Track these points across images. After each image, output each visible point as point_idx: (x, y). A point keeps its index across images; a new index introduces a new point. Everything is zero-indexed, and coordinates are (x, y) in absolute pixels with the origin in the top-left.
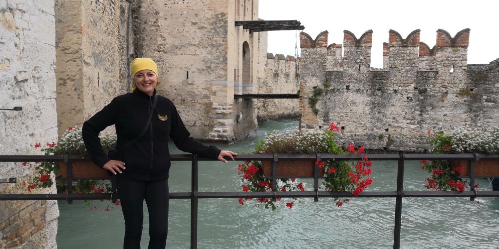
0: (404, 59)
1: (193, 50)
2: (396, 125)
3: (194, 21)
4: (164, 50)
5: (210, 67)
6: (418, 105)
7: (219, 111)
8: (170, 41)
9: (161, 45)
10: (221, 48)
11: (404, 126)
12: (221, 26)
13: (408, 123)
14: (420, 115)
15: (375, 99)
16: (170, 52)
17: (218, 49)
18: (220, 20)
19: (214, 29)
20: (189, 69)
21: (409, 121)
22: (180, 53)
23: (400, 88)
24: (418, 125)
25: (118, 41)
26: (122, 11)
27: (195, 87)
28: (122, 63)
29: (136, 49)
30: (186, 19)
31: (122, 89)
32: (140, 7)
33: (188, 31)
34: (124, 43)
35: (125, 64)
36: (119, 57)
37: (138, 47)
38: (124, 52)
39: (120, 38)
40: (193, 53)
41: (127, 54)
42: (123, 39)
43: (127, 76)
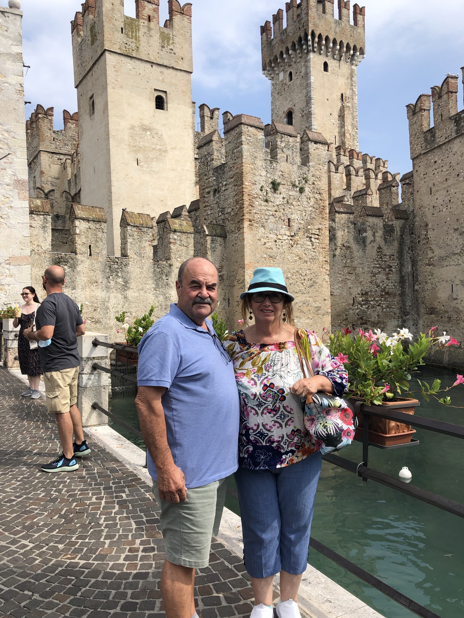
1: (456, 260)
3: (456, 227)
4: (433, 264)
8: (438, 252)
9: (431, 258)
16: (438, 265)
20: (453, 282)
22: (446, 264)
25: (378, 261)
26: (389, 230)
27: (459, 301)
28: (388, 281)
29: (413, 265)
30: (449, 226)
31: (387, 307)
32: (414, 222)
33: (451, 239)
34: (393, 261)
35: (396, 282)
36: (381, 277)
37: (414, 263)
38: (392, 271)
39: (384, 258)
40: (456, 263)
41: (401, 271)
42: (390, 258)
43: (399, 294)
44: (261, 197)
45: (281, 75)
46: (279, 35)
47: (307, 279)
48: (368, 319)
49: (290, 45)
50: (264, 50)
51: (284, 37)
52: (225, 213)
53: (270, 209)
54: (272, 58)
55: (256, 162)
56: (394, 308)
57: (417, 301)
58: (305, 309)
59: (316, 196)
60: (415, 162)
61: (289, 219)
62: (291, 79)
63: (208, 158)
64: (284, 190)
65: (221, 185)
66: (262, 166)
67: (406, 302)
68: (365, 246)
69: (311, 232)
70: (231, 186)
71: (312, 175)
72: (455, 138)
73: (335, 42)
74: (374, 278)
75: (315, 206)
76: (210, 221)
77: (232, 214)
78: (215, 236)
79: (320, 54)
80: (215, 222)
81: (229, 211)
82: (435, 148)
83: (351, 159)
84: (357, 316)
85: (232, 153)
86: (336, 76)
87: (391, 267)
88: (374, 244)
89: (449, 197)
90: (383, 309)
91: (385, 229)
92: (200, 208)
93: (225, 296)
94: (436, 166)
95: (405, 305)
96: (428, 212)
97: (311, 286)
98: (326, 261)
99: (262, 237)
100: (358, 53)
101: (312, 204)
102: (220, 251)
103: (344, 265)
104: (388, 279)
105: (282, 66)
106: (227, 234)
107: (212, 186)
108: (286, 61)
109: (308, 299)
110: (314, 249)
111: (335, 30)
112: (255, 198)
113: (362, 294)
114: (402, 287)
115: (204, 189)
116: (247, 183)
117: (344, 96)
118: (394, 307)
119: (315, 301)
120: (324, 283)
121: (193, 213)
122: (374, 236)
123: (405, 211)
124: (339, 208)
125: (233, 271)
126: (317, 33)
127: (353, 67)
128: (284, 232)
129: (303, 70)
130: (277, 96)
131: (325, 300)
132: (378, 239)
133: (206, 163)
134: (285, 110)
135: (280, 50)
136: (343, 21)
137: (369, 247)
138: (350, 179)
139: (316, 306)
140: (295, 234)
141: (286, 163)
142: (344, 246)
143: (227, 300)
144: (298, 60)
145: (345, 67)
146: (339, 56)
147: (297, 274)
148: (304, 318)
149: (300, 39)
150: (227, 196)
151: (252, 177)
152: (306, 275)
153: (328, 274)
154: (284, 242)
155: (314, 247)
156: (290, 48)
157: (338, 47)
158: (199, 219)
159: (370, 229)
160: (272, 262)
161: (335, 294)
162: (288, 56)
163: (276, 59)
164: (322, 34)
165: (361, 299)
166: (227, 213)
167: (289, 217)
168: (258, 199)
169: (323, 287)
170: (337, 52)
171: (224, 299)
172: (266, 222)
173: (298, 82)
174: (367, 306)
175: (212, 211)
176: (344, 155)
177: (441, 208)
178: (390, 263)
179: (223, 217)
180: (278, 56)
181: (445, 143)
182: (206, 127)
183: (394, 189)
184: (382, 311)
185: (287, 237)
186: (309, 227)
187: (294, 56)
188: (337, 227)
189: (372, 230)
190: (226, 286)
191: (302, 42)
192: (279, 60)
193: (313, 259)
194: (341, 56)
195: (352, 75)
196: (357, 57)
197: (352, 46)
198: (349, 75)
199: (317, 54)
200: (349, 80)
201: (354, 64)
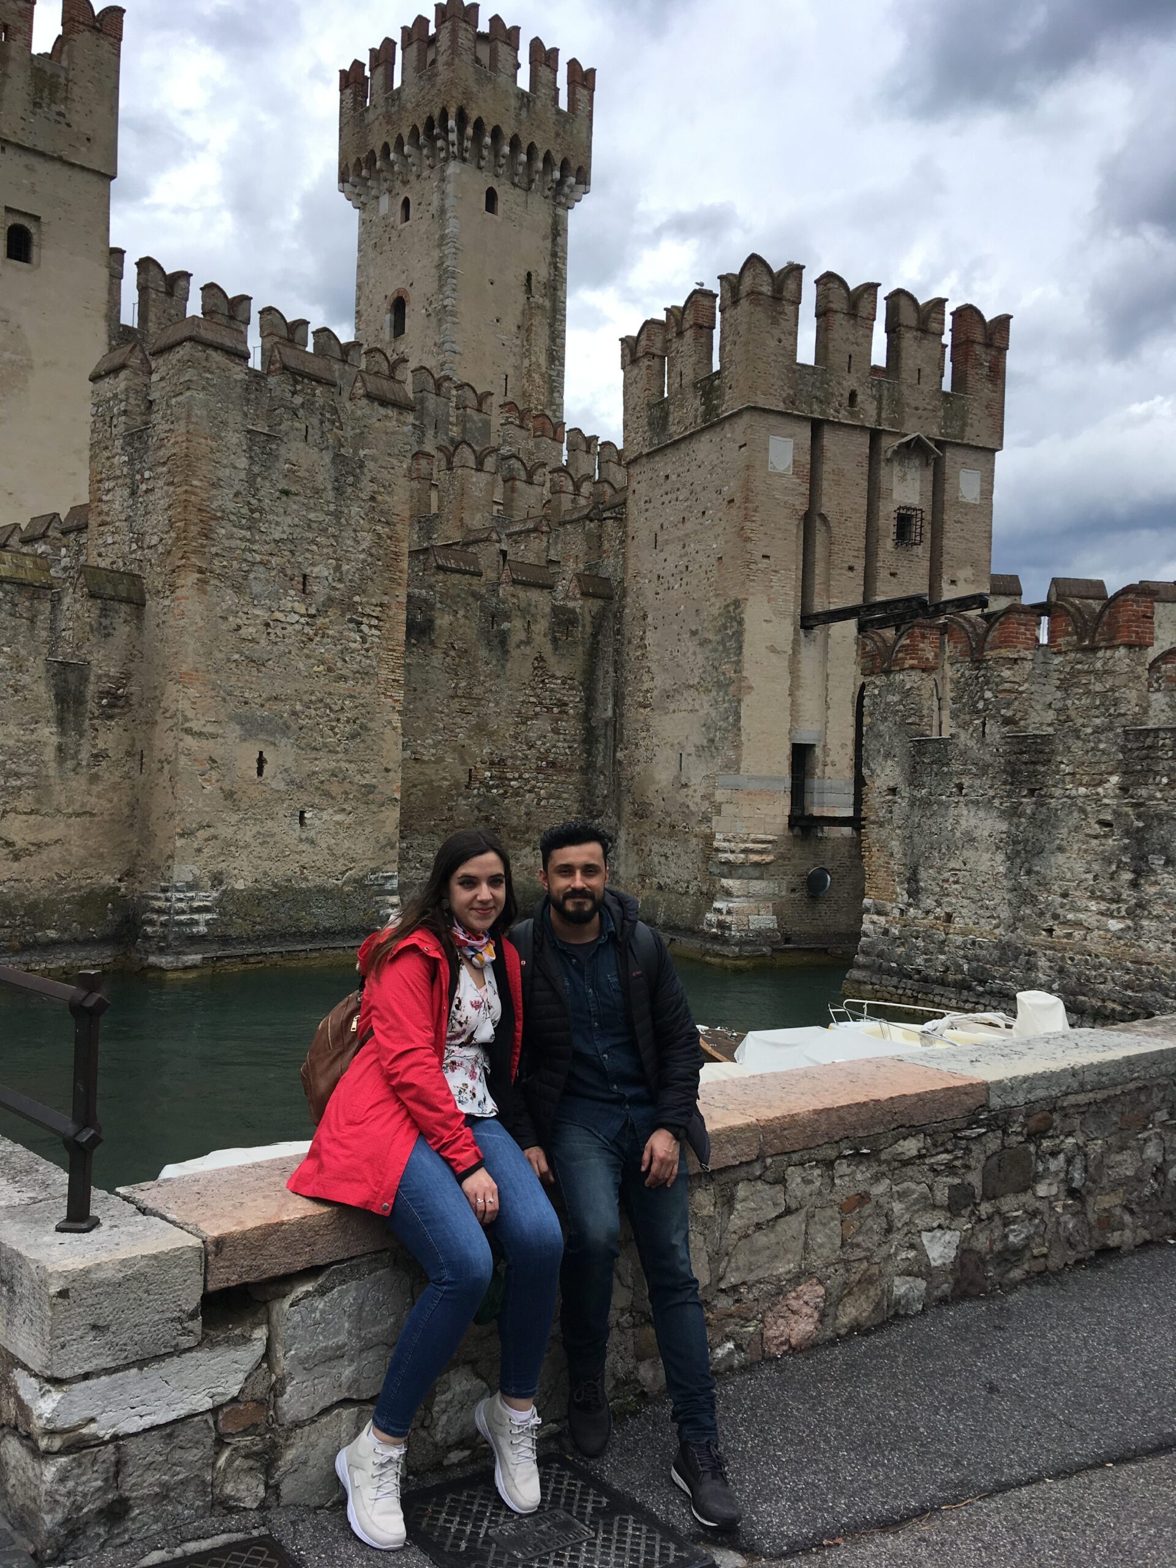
0: (1088, 693)
1: (690, 700)
2: (1070, 916)
3: (694, 629)
4: (650, 705)
5: (712, 741)
6: (1125, 849)
7: (723, 856)
8: (660, 679)
9: (647, 691)
10: (731, 688)
11: (1091, 920)
12: (734, 634)
13: (1102, 914)
14: (1134, 885)
15: (1018, 826)
16: (658, 708)
17: (726, 694)
18: (733, 619)
19: (722, 642)
20: (682, 747)
21: (1103, 906)
22: (672, 707)
23: (1082, 790)
24: (1129, 923)
25: (534, 689)
26: (563, 620)
27: (690, 792)
28: (556, 737)
29: (615, 705)
30: (682, 624)
31: (550, 796)
32: (624, 607)
33: (685, 654)
34: (571, 692)
35: (575, 741)
36: (543, 725)
37: (618, 699)
38: (566, 713)
39: (550, 683)
40: (690, 707)
41: (586, 717)
42: (564, 683)
43: (581, 767)
44: (233, 518)
45: (385, 201)
46: (382, 102)
47: (343, 718)
48: (503, 821)
49: (406, 132)
50: (345, 130)
51: (394, 109)
52: (145, 546)
53: (255, 547)
54: (363, 156)
55: (223, 434)
56: (566, 799)
57: (620, 785)
58: (335, 789)
59: (378, 528)
60: (631, 471)
61: (305, 576)
62: (407, 217)
63: (113, 407)
64: (295, 507)
65: (138, 477)
66: (238, 445)
67: (595, 787)
68: (506, 652)
69: (360, 610)
70: (161, 483)
71: (369, 478)
72: (702, 430)
73: (515, 143)
74: (523, 728)
75: (373, 551)
76: (111, 560)
77: (160, 549)
78: (112, 599)
79: (480, 168)
80: (121, 564)
81: (153, 542)
82: (667, 446)
83: (539, 436)
84: (476, 812)
85: (167, 405)
86: (517, 228)
87: (566, 705)
88: (528, 650)
89: (686, 559)
90: (540, 800)
91: (556, 616)
92: (90, 527)
93: (133, 745)
94: (667, 487)
95: (593, 794)
96: (648, 587)
97: (353, 736)
98: (394, 680)
99: (229, 610)
100: (572, 180)
101: (365, 545)
102: (125, 637)
103: (450, 692)
104: (555, 731)
105: (386, 180)
106: (147, 596)
107: (119, 477)
108: (396, 168)
109: (347, 765)
110: (367, 650)
111: (518, 115)
112: (217, 519)
113: (492, 763)
114: (589, 753)
115: (100, 481)
116: (195, 483)
117: (533, 278)
118: (565, 796)
119: (361, 772)
120: (388, 730)
121: (72, 536)
122: (528, 630)
123: (608, 579)
124: (447, 559)
125: (155, 688)
126: (473, 115)
127: (560, 211)
128: (290, 605)
129: (435, 199)
130: (371, 254)
131: (387, 770)
132: (538, 639)
133: (108, 419)
134: (389, 293)
135: (384, 139)
136: (539, 97)
137: (515, 653)
138: (513, 490)
139: (365, 782)
140: (318, 610)
141: (302, 445)
142: (454, 648)
143: (138, 757)
144: (426, 173)
145: (539, 209)
146: (526, 180)
147: (319, 705)
148: (330, 811)
149: (430, 124)
150: (150, 507)
151: (211, 468)
152: (342, 709)
153: (398, 711)
154: (290, 628)
155: (367, 646)
156: (406, 139)
157: (523, 157)
158: (85, 551)
159: (519, 613)
160: (254, 672)
161: (426, 758)
162: (401, 158)
163: (371, 158)
164: (485, 120)
165: (488, 774)
166: (150, 547)
167: (308, 571)
168: (224, 523)
169: (383, 740)
170: (520, 169)
171: (128, 754)
172: (245, 578)
173: (423, 228)
174: (501, 791)
175: (117, 538)
176: (521, 427)
177: (672, 580)
178: (564, 695)
179: (138, 555)
180: (378, 154)
181: (684, 439)
182: (152, 317)
183: (592, 525)
184: (538, 804)
185: (297, 617)
186: (357, 599)
187: (416, 161)
188: (441, 602)
189: (525, 618)
190: (138, 722)
191: (435, 132)
192: (378, 164)
193: (364, 674)
194: (532, 181)
195: (557, 231)
196: (570, 187)
197: (558, 159)
198: (549, 231)
199: (470, 167)
200: (548, 244)
201: (559, 204)
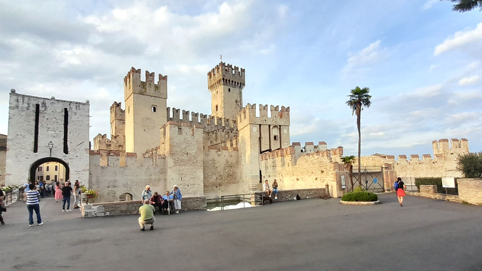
28: (230, 171)
31: (230, 180)
36: (228, 170)
39: (229, 164)
45: (214, 91)
49: (216, 82)
53: (180, 149)
54: (211, 85)
56: (233, 181)
59: (198, 145)
62: (217, 94)
63: (162, 133)
65: (165, 142)
69: (196, 156)
73: (232, 81)
79: (227, 86)
80: (163, 153)
81: (167, 150)
84: (218, 183)
86: (234, 93)
90: (228, 181)
91: (229, 154)
92: (160, 148)
93: (164, 178)
99: (176, 158)
100: (242, 85)
101: (196, 147)
103: (213, 166)
105: (214, 89)
108: (215, 87)
110: (197, 162)
111: (233, 77)
112: (174, 146)
115: (161, 142)
117: (237, 100)
122: (224, 156)
125: (166, 170)
126: (225, 79)
127: (241, 90)
129: (221, 91)
130: (213, 99)
131: (201, 178)
132: (226, 157)
134: (216, 105)
135: (213, 83)
136: (236, 74)
140: (189, 157)
141: (186, 135)
142: (213, 160)
144: (220, 87)
145: (237, 90)
146: (235, 86)
149: (219, 81)
151: (173, 140)
157: (234, 83)
159: (223, 154)
162: (216, 85)
165: (220, 177)
167: (187, 152)
172: (178, 154)
173: (219, 95)
174: (222, 180)
185: (186, 158)
187: (218, 86)
192: (213, 86)
195: (240, 93)
196: (242, 87)
197: (239, 83)
198: (239, 93)
199: (226, 86)
200: (239, 95)
201: (241, 89)
